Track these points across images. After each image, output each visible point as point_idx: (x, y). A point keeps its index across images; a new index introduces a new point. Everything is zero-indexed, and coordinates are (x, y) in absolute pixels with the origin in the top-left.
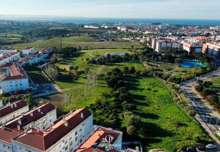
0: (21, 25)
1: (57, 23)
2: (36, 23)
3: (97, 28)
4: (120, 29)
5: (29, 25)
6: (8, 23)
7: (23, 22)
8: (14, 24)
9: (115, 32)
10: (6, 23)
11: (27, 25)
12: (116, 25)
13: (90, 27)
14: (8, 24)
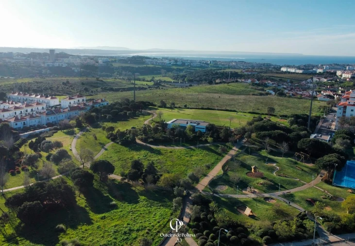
0: (186, 64)
1: (245, 63)
2: (210, 62)
3: (301, 71)
4: (341, 76)
5: (198, 65)
6: (170, 60)
7: (191, 61)
8: (178, 63)
9: (325, 80)
10: (167, 62)
11: (195, 64)
12: (349, 68)
13: (289, 70)
14: (168, 62)
